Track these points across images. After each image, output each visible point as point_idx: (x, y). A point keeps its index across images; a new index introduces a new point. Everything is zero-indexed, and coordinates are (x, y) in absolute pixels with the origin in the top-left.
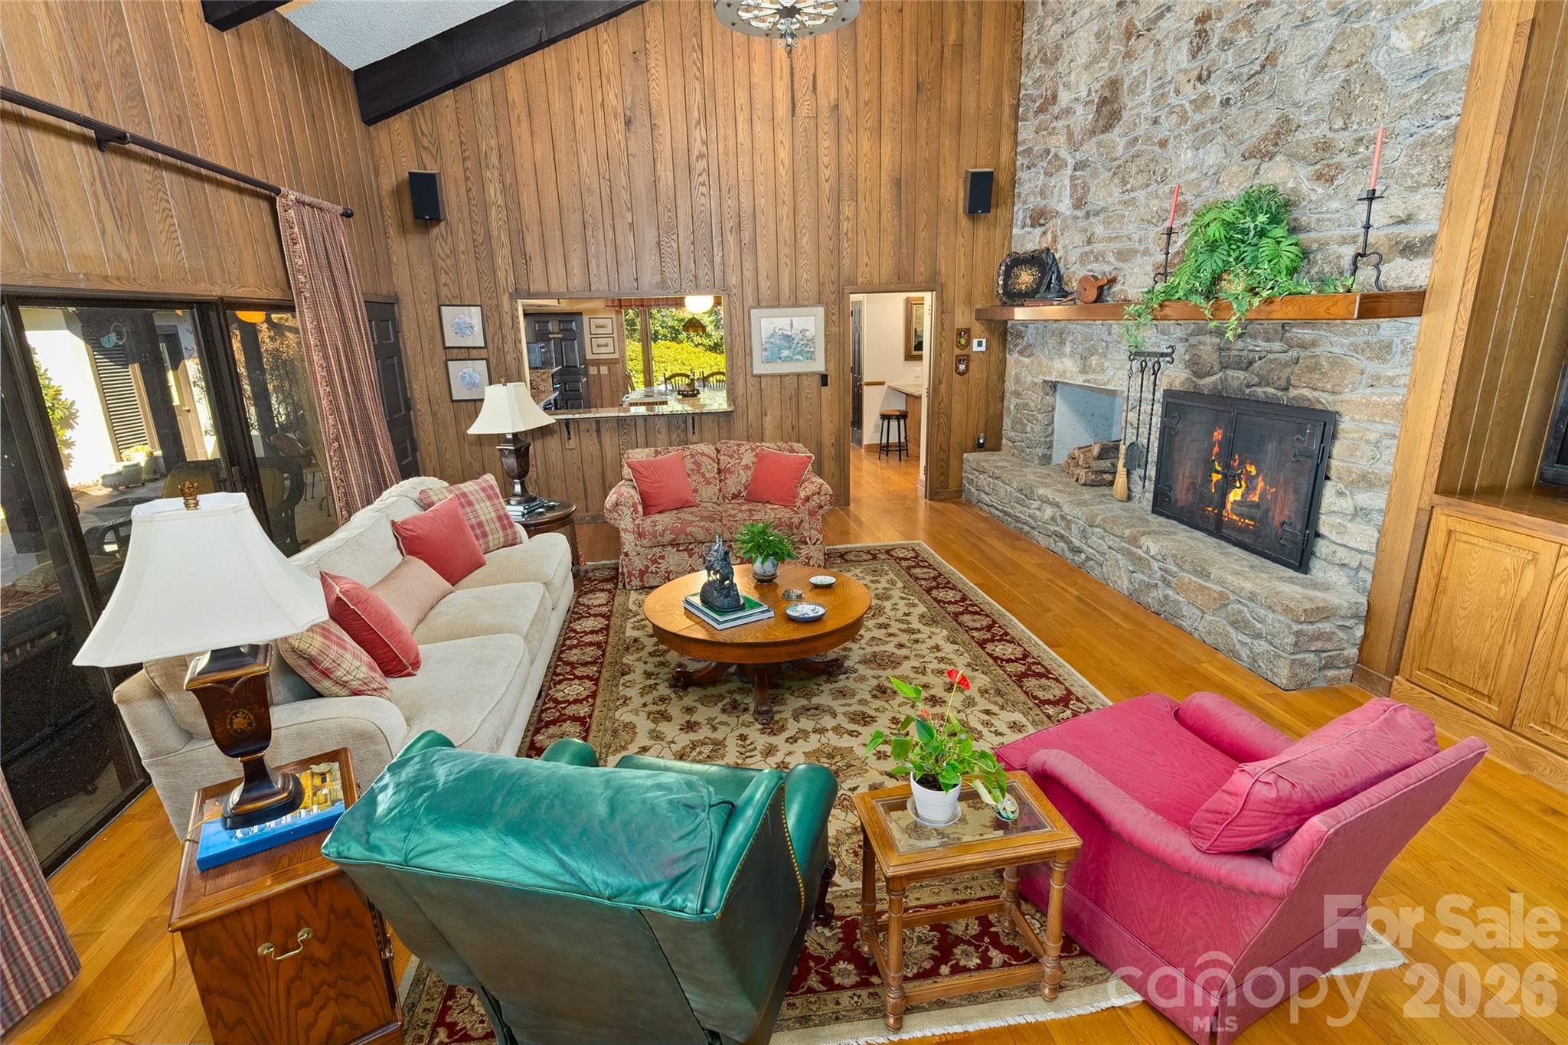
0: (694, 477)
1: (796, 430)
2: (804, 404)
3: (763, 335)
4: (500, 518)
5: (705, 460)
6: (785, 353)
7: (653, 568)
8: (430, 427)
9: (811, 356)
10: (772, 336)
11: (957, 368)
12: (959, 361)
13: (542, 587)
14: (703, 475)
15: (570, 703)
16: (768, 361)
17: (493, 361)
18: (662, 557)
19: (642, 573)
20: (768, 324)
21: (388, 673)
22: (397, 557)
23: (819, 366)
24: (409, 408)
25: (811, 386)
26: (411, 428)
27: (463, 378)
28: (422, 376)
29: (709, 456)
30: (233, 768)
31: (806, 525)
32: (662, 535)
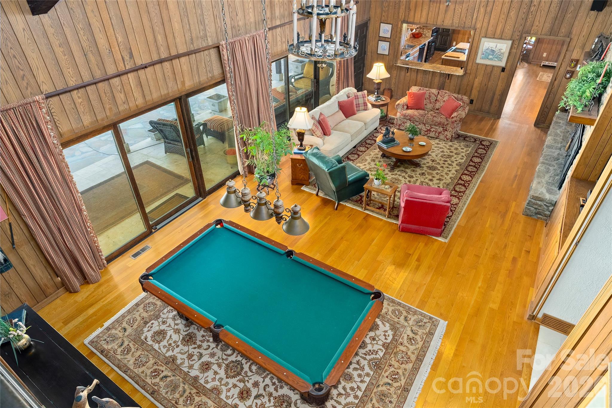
0: (427, 100)
1: (486, 86)
2: (492, 76)
3: (484, 48)
4: (364, 103)
5: (433, 96)
6: (491, 57)
7: (403, 125)
8: (370, 60)
9: (500, 59)
10: (487, 49)
11: (566, 76)
12: (568, 72)
13: (364, 124)
14: (430, 100)
15: (360, 151)
16: (482, 58)
17: (391, 42)
18: (406, 122)
19: (400, 125)
20: (487, 44)
21: (324, 134)
22: (338, 109)
23: (503, 64)
24: (365, 53)
25: (498, 71)
26: (364, 60)
27: (382, 47)
28: (371, 44)
29: (434, 95)
30: (299, 143)
31: (449, 126)
32: (407, 116)
